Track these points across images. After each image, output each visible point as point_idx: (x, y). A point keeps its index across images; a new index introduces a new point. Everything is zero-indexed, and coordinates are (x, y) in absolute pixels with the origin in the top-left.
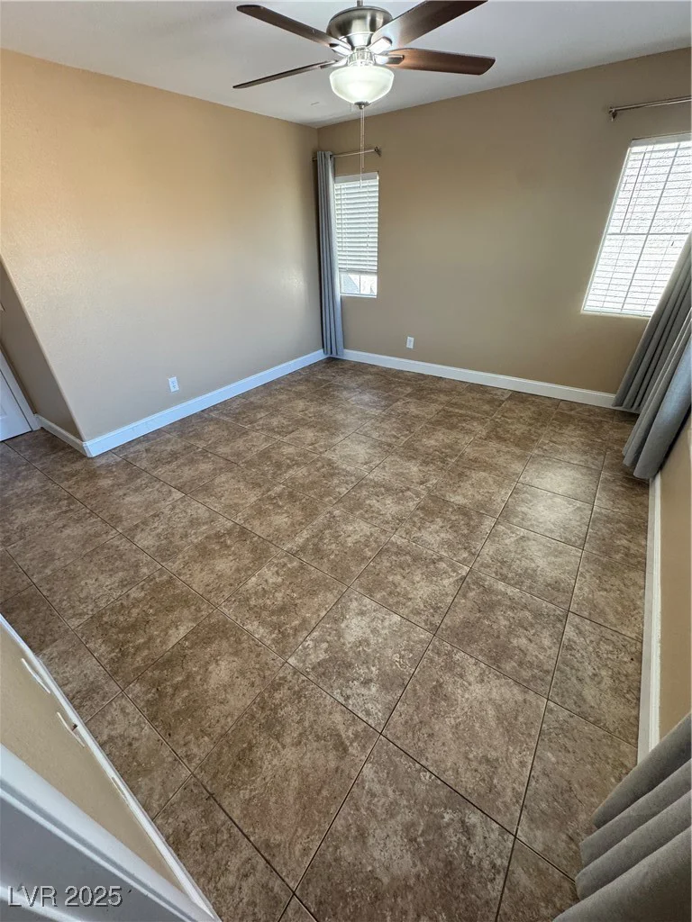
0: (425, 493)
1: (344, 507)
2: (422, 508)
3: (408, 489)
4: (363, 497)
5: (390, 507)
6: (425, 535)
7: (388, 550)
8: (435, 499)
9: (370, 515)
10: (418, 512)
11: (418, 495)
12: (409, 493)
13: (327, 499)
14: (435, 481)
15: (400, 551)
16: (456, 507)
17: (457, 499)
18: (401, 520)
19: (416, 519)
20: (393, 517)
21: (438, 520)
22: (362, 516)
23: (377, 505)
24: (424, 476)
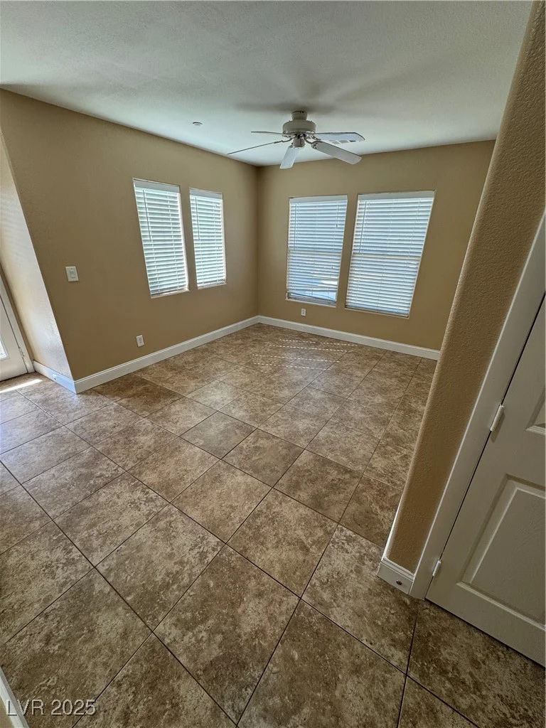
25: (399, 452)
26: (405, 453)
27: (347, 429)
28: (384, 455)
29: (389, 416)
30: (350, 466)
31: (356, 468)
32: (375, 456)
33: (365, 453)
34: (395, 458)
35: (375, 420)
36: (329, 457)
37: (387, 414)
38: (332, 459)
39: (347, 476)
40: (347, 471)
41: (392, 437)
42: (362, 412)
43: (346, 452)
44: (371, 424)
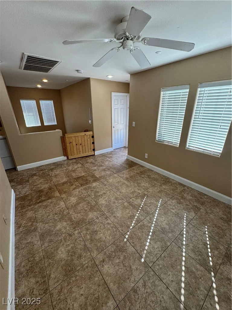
25: (24, 226)
26: (21, 229)
27: (56, 214)
28: (30, 219)
29: (44, 244)
30: (40, 204)
31: (37, 205)
32: (34, 215)
33: (39, 212)
34: (24, 222)
35: (49, 232)
36: (50, 200)
37: (46, 245)
38: (48, 200)
39: (38, 201)
40: (40, 202)
41: (33, 231)
42: (60, 230)
43: (46, 207)
44: (49, 228)
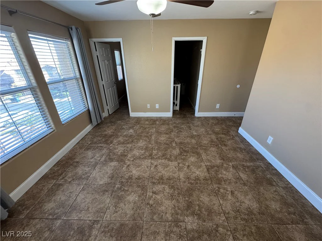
0: (126, 162)
1: (150, 147)
2: (125, 156)
3: (133, 161)
4: (146, 152)
5: (136, 152)
6: (123, 149)
7: (131, 142)
8: (122, 161)
9: (140, 148)
10: (126, 154)
11: (129, 160)
12: (132, 159)
13: (156, 147)
14: (124, 169)
15: (128, 143)
16: (114, 160)
17: (114, 164)
18: (131, 150)
19: (126, 152)
20: (134, 150)
21: (119, 154)
22: (143, 147)
23: (140, 151)
24: (129, 169)
